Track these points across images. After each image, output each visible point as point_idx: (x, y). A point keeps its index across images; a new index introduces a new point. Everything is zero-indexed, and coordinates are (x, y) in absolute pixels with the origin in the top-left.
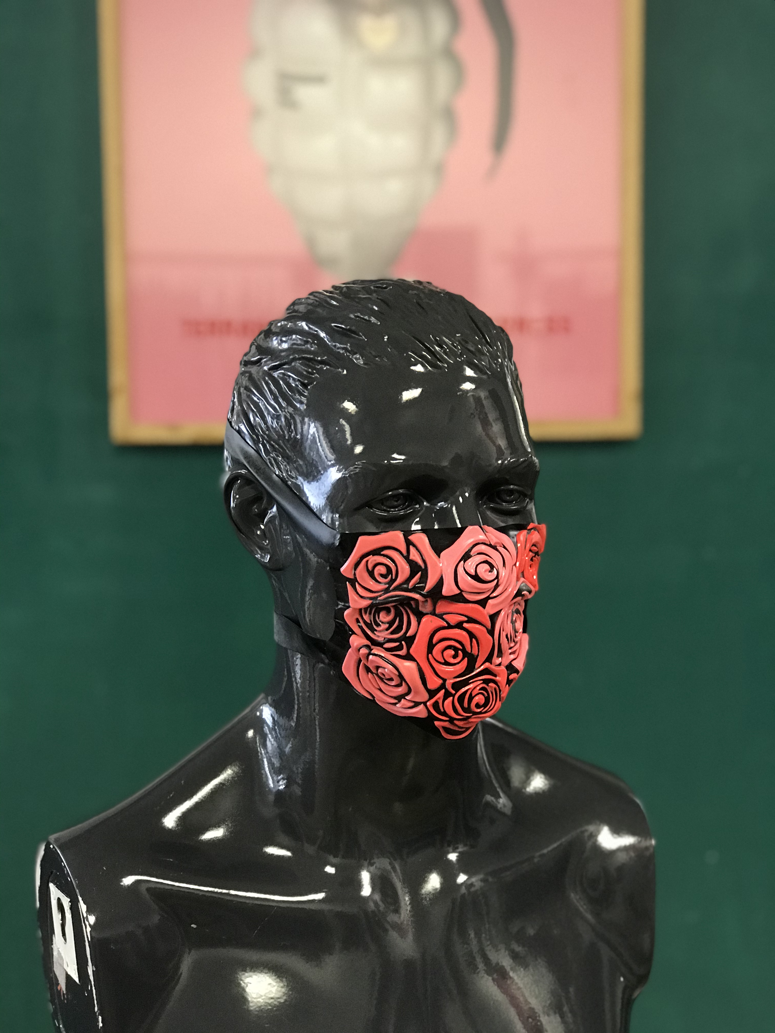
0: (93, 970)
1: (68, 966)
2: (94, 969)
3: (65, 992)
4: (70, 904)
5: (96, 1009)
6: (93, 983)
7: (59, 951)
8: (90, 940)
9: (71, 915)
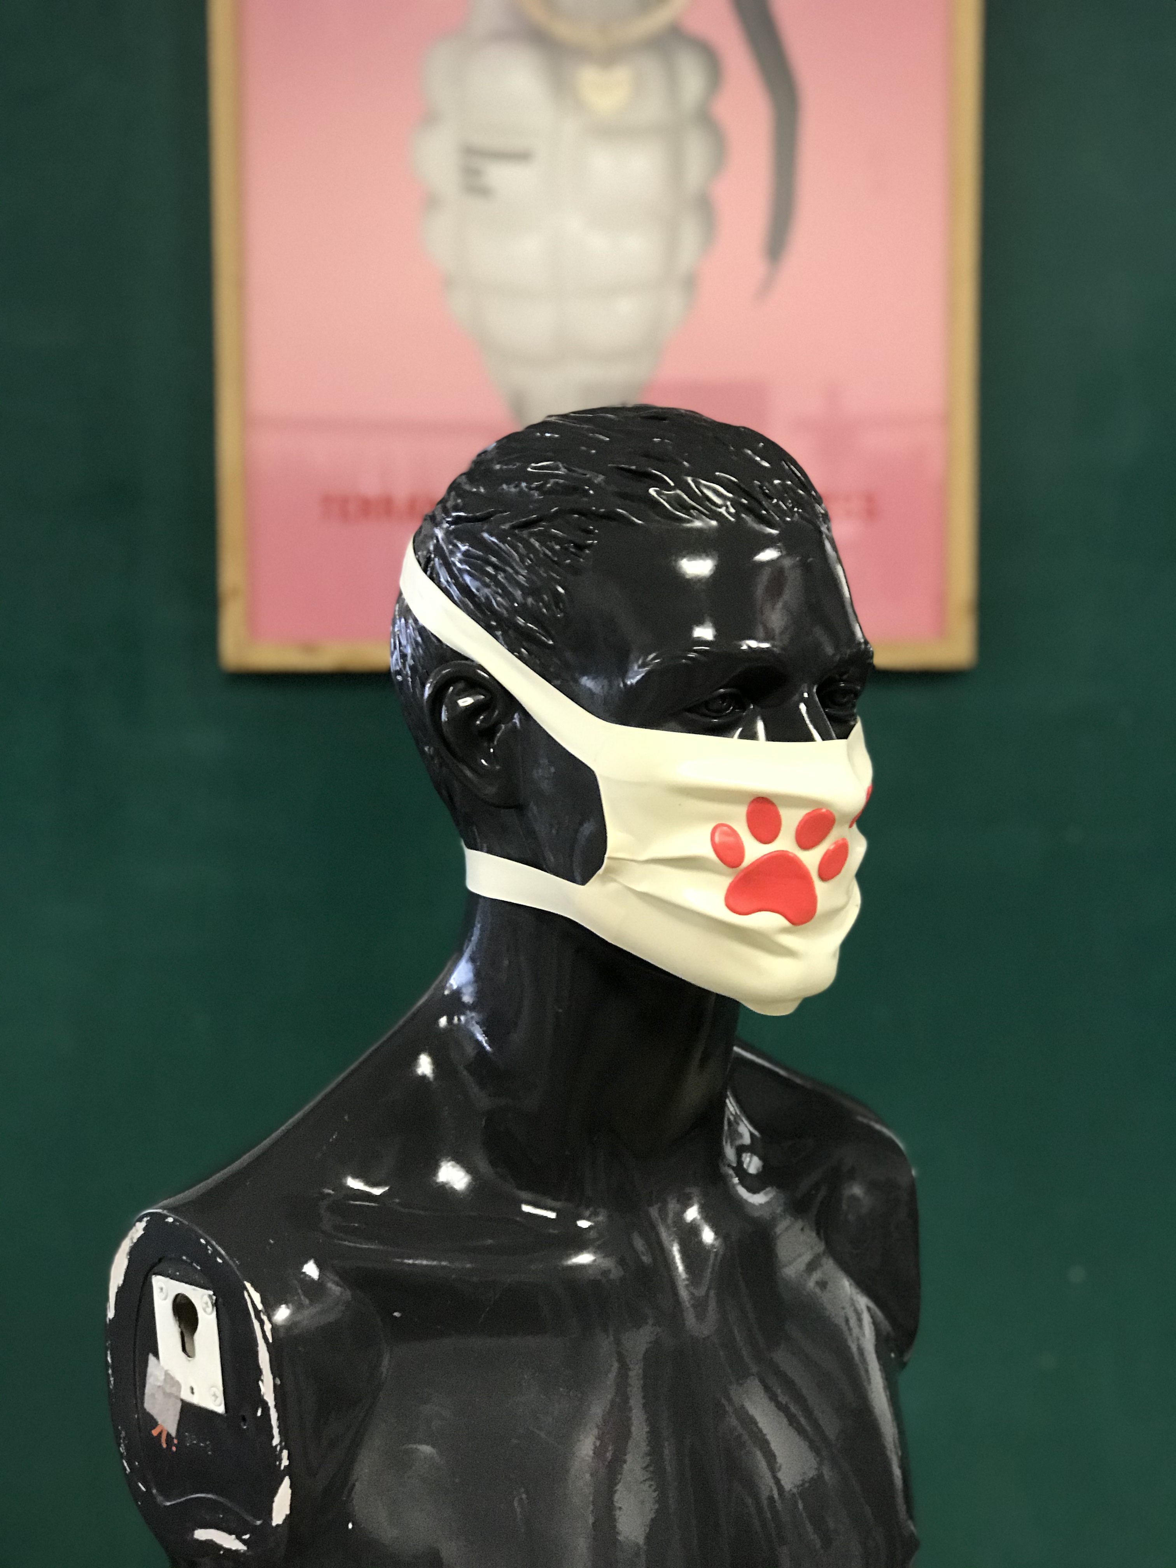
0: (275, 1385)
1: (193, 1393)
2: (278, 1382)
3: (173, 1434)
4: (214, 1298)
5: (276, 1441)
6: (271, 1403)
7: (167, 1374)
8: (271, 1341)
9: (215, 1313)
